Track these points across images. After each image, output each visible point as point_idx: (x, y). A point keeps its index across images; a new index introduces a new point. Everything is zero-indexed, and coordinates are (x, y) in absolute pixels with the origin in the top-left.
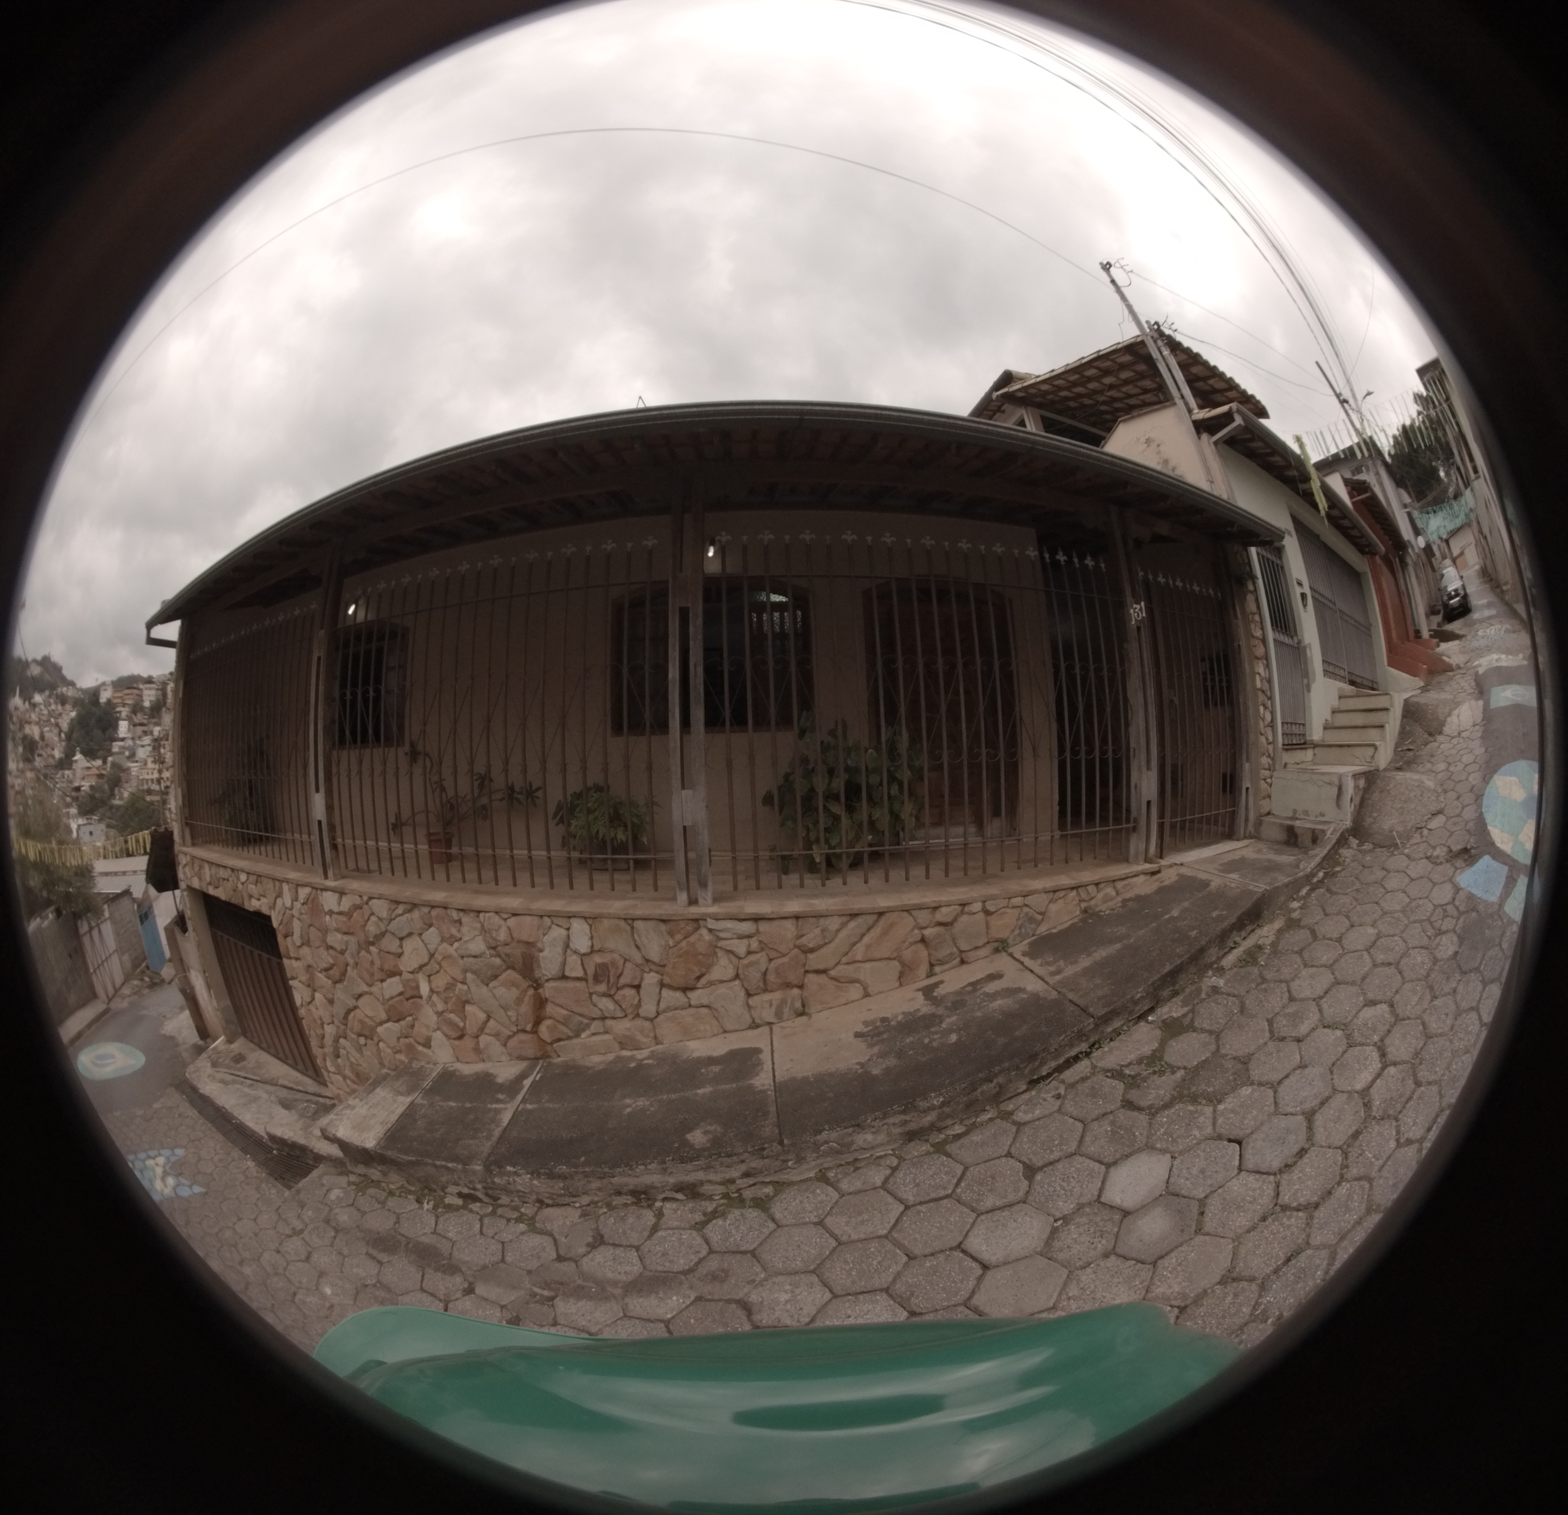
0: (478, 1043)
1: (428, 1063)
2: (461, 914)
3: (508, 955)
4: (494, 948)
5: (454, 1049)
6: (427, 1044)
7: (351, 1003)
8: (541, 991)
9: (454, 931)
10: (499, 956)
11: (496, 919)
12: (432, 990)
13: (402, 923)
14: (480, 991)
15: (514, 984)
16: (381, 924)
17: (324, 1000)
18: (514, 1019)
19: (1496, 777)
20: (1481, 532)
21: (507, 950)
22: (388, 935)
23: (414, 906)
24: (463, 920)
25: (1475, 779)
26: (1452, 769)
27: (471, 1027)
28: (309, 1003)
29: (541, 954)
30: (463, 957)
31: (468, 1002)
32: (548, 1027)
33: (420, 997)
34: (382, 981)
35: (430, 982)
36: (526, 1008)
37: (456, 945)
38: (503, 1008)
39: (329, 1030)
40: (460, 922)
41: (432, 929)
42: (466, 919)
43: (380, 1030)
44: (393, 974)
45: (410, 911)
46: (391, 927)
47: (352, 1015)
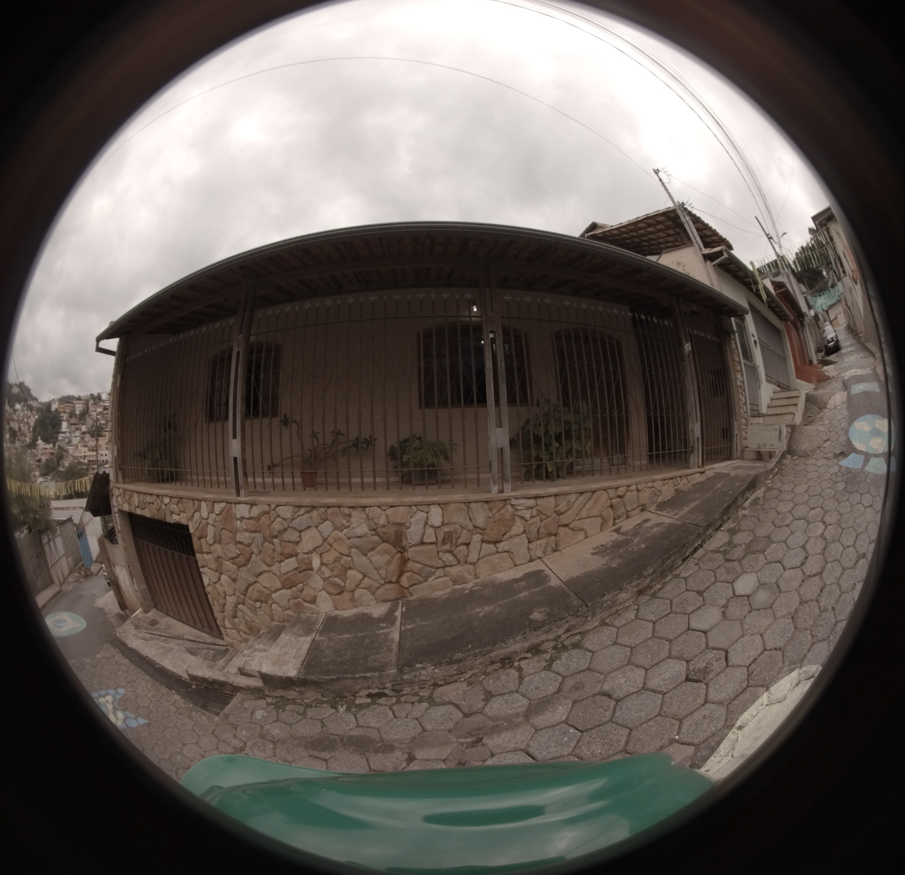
0: (353, 595)
1: (312, 614)
2: (351, 510)
3: (384, 533)
4: (374, 530)
5: (334, 602)
6: (313, 601)
7: (252, 579)
8: (405, 554)
9: (344, 522)
10: (378, 535)
11: (378, 510)
12: (322, 564)
13: (303, 520)
14: (360, 560)
15: (387, 552)
16: (284, 522)
17: (229, 580)
18: (383, 575)
19: (855, 423)
20: (847, 305)
21: (384, 530)
22: (290, 529)
23: (314, 507)
24: (353, 514)
25: (844, 425)
26: (832, 422)
27: (350, 585)
28: (215, 583)
29: (409, 530)
30: (349, 538)
31: (350, 568)
32: (407, 577)
33: (312, 569)
34: (280, 562)
35: (321, 558)
36: (394, 566)
37: (345, 531)
38: (376, 569)
39: (231, 600)
40: (350, 515)
41: (327, 522)
42: (354, 513)
43: (273, 595)
44: (290, 556)
45: (309, 512)
46: (293, 524)
47: (252, 588)
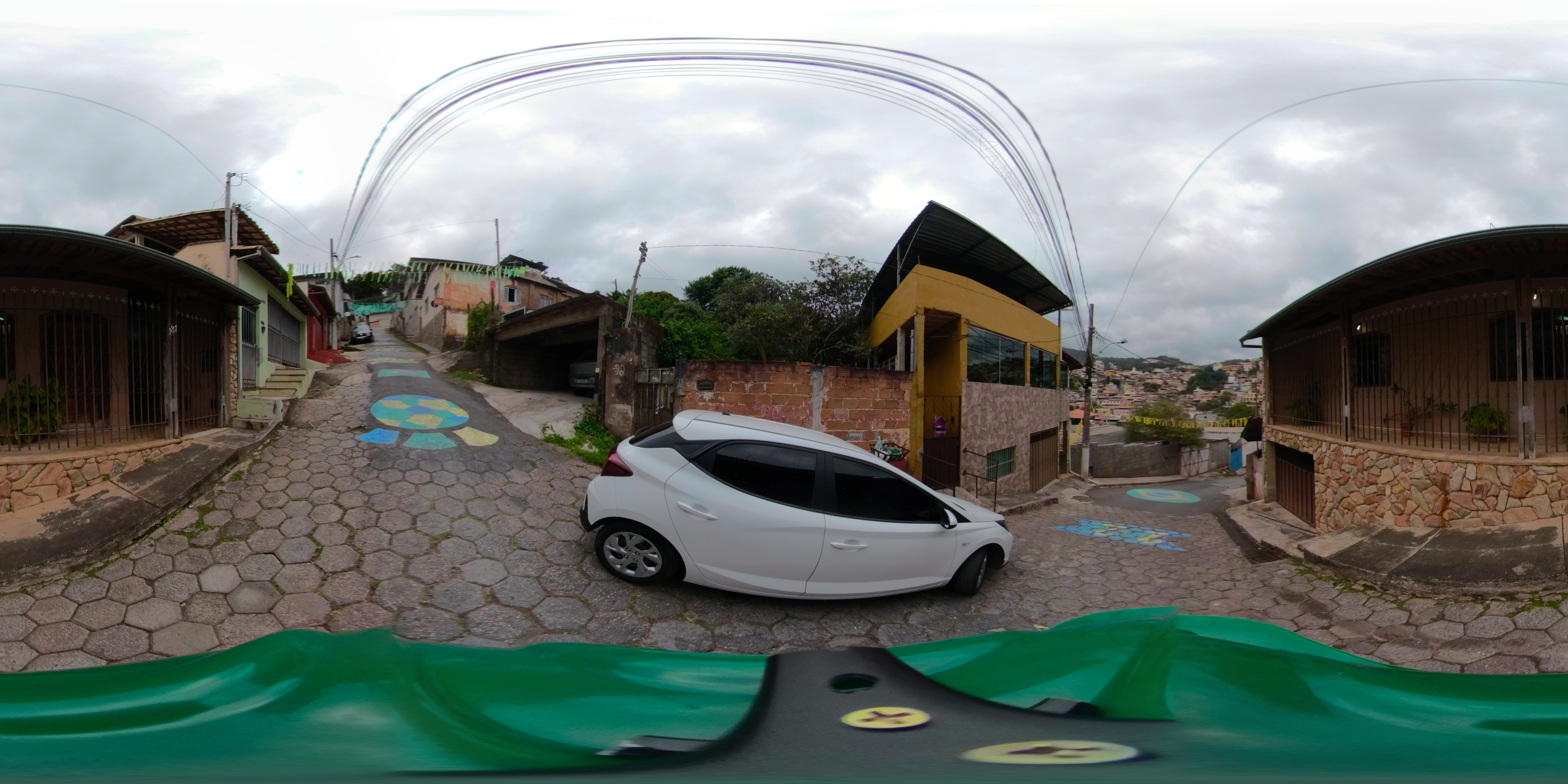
0: (1409, 518)
1: (1379, 524)
2: (1414, 460)
3: (1434, 479)
4: (1428, 476)
5: (1394, 519)
6: (1382, 516)
7: (1346, 494)
8: (1448, 496)
9: (1409, 467)
10: (1430, 479)
11: (1431, 462)
12: (1392, 493)
13: (1383, 462)
14: (1415, 494)
15: (1435, 492)
16: (1372, 462)
17: (1331, 492)
18: (1431, 508)
21: (1434, 477)
22: (1374, 467)
23: (1391, 455)
27: (1408, 510)
28: (1322, 493)
29: (1451, 479)
30: (1411, 479)
31: (1409, 499)
32: (1448, 513)
33: (1385, 495)
34: (1366, 486)
35: (1391, 488)
36: (1439, 504)
37: (1409, 473)
38: (1427, 502)
39: (1329, 504)
40: (1412, 463)
41: (1398, 465)
42: (1415, 462)
43: (1358, 507)
44: (1372, 484)
45: (1388, 457)
46: (1378, 463)
47: (1344, 500)
